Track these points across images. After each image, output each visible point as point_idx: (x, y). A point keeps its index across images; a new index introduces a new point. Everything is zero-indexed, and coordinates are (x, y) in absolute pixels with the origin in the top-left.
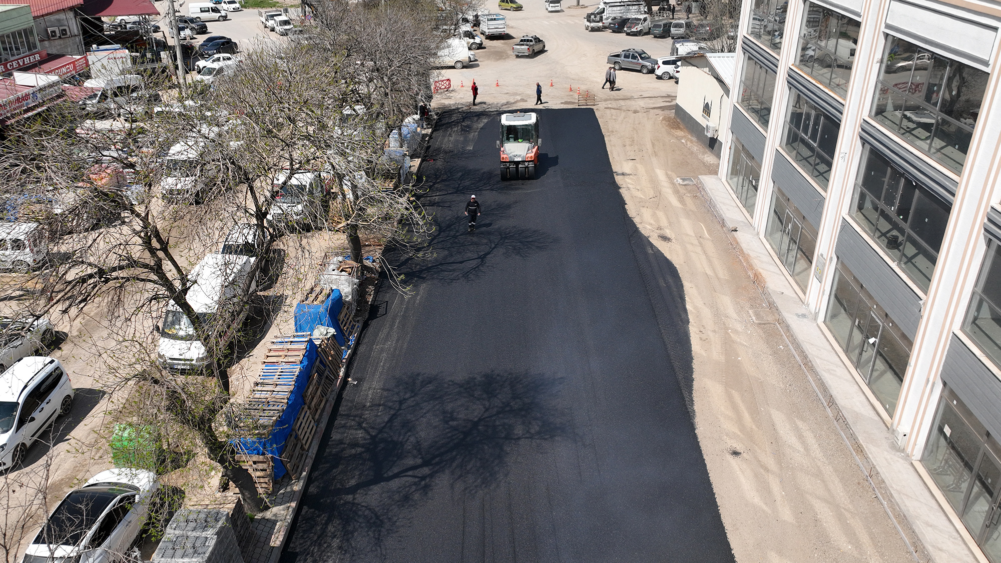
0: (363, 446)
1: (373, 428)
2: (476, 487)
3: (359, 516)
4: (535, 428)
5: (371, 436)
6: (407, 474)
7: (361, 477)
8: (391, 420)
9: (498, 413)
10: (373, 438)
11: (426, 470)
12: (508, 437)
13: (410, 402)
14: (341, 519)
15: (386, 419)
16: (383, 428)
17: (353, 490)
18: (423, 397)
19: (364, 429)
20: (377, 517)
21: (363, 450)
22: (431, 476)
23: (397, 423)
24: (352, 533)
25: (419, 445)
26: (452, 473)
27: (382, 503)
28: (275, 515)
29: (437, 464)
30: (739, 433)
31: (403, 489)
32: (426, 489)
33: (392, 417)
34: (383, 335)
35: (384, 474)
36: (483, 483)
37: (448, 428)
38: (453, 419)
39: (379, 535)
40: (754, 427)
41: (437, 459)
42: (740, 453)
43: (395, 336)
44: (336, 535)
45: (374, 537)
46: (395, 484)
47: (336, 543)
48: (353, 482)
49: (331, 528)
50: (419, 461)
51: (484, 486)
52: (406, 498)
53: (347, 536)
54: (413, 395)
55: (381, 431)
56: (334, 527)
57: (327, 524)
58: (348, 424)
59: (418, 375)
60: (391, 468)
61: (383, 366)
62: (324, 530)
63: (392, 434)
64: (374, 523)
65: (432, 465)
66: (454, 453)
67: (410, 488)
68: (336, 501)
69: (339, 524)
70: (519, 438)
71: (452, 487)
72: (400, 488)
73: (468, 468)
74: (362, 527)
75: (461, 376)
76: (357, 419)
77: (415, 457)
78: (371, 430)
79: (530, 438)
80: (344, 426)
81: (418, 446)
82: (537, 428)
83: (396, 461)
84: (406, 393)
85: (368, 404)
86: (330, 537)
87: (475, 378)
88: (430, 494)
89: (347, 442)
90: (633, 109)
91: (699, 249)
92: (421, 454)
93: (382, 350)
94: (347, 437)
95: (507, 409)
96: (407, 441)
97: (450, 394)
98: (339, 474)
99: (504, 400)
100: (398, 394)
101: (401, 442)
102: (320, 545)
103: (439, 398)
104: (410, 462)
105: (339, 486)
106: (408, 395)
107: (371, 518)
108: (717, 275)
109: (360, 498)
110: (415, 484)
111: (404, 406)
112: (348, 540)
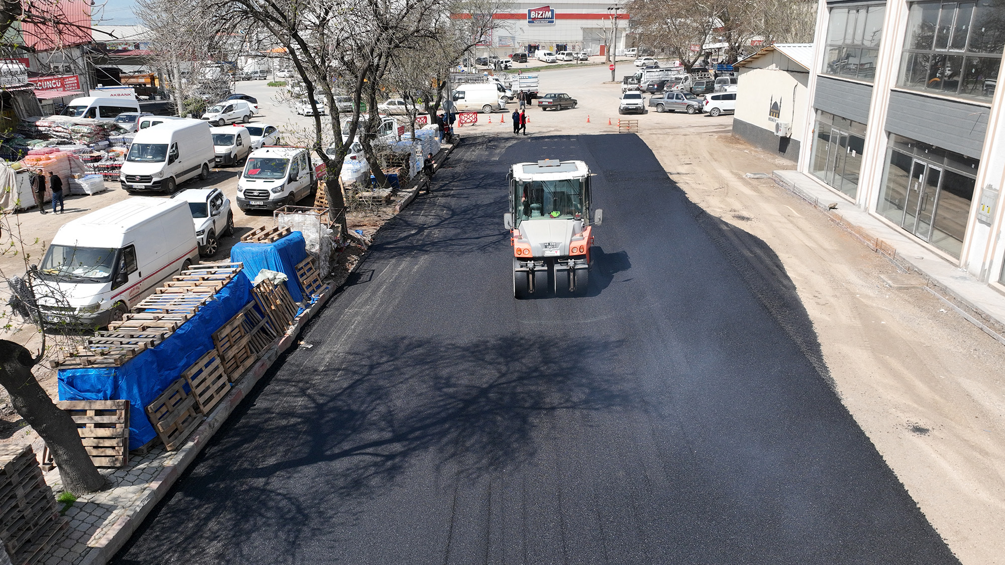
0: (300, 416)
1: (322, 395)
2: (479, 469)
3: (269, 509)
4: (578, 395)
5: (318, 404)
6: (363, 451)
7: (286, 454)
8: (352, 387)
9: (520, 379)
10: (319, 406)
11: (397, 447)
12: (537, 407)
13: (386, 367)
14: (235, 511)
15: (345, 385)
16: (339, 395)
17: (269, 472)
18: (407, 362)
19: (309, 396)
20: (300, 510)
21: (299, 420)
22: (404, 454)
23: (360, 390)
24: (249, 533)
25: (391, 415)
26: (441, 450)
27: (314, 489)
28: (116, 499)
29: (417, 438)
30: (916, 406)
31: (354, 472)
32: (393, 472)
33: (354, 383)
34: (361, 300)
35: (327, 450)
36: (491, 464)
37: (440, 396)
38: (448, 385)
39: (297, 537)
40: (937, 398)
41: (417, 433)
42: (928, 430)
43: (377, 300)
44: (218, 536)
45: (285, 540)
46: (339, 465)
47: (213, 548)
48: (272, 461)
49: (212, 525)
50: (387, 435)
51: (492, 468)
52: (357, 484)
53: (238, 536)
54: (392, 358)
55: (334, 398)
56: (219, 523)
57: (208, 519)
58: (285, 391)
59: (403, 338)
60: (339, 443)
61: (354, 330)
62: (199, 529)
63: (350, 402)
64: (292, 519)
65: (407, 440)
66: (447, 426)
67: (367, 470)
68: (234, 487)
69: (229, 520)
70: (553, 409)
71: (438, 468)
72: (348, 469)
73: (468, 444)
74: (269, 525)
75: (465, 339)
76: (301, 385)
77: (382, 430)
78: (317, 397)
79: (572, 407)
80: (278, 393)
81: (389, 417)
82: (583, 397)
83: (350, 434)
84: (381, 357)
85: (322, 368)
86: (207, 538)
87: (488, 342)
88: (399, 479)
89: (277, 411)
90: (683, 133)
91: (790, 226)
92: (391, 426)
93: (357, 314)
94: (278, 405)
95: (535, 374)
96: (372, 410)
97: (446, 359)
98: (252, 450)
99: (531, 365)
100: (369, 357)
101: (363, 412)
102: (185, 551)
103: (430, 362)
104: (374, 436)
105: (246, 465)
106: (384, 359)
107: (289, 511)
108: (821, 247)
109: (276, 483)
110: (375, 464)
111: (375, 371)
112: (238, 545)
